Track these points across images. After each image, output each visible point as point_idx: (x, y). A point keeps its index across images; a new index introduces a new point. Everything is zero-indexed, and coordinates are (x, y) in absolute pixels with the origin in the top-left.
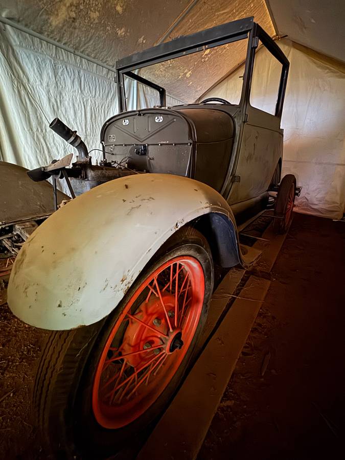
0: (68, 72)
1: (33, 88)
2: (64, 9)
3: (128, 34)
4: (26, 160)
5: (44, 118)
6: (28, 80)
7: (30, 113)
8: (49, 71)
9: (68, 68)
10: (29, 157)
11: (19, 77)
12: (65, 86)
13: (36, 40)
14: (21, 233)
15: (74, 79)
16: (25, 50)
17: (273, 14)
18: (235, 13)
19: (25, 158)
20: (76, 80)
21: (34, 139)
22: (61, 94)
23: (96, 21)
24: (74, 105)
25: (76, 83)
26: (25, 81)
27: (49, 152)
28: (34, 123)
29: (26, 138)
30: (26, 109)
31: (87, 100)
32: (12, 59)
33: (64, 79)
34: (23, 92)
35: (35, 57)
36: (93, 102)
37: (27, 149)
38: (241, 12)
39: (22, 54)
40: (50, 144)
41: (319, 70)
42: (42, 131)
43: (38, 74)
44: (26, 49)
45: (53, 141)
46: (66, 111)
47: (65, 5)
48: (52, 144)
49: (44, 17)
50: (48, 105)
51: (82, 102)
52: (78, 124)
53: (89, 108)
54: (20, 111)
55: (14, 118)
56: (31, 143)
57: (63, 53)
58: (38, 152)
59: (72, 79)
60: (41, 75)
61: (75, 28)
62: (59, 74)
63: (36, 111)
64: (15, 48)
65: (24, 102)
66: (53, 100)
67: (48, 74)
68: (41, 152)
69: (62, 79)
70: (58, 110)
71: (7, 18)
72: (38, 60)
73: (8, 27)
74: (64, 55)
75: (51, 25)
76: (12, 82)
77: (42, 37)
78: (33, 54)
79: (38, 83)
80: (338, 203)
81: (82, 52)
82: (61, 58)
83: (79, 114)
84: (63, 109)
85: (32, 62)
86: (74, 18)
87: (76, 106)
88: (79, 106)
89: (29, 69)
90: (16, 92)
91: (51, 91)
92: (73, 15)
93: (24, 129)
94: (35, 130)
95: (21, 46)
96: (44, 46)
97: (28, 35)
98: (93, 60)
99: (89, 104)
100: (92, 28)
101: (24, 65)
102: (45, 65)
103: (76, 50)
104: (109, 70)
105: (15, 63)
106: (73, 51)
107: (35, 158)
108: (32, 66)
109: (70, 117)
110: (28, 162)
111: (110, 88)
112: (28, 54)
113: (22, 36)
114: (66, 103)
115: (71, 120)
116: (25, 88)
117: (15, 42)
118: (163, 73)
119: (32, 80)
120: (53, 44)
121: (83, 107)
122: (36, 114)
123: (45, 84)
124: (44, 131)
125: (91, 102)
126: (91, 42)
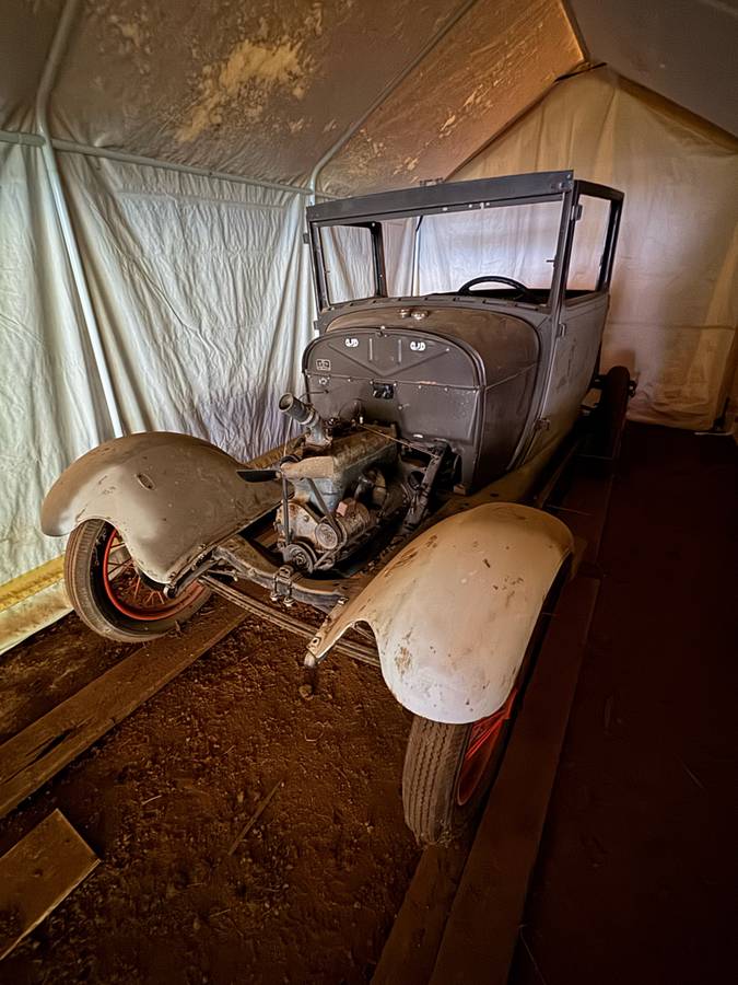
0: (202, 216)
1: (150, 261)
2: (204, 113)
3: (308, 125)
4: (150, 397)
5: (171, 314)
6: (142, 251)
7: (151, 312)
8: (173, 223)
9: (201, 207)
10: (155, 390)
11: (129, 251)
12: (199, 243)
13: (149, 171)
14: (230, 558)
15: (212, 225)
16: (132, 195)
17: (579, 31)
18: (507, 46)
19: (149, 392)
20: (216, 226)
21: (160, 358)
22: (194, 260)
23: (258, 120)
24: (215, 275)
25: (217, 232)
26: (137, 254)
27: (184, 374)
28: (158, 328)
29: (149, 360)
30: (145, 307)
31: (236, 259)
32: (116, 220)
33: (197, 231)
34: (137, 277)
35: (150, 203)
36: (245, 260)
37: (150, 377)
38: (520, 41)
39: (128, 205)
40: (184, 359)
41: (672, 138)
42: (171, 339)
43: (156, 236)
44: (134, 192)
45: (189, 352)
46: (204, 292)
47: (205, 108)
48: (188, 358)
49: (166, 133)
50: (176, 289)
51: (228, 267)
52: (225, 308)
53: (239, 274)
54: (136, 313)
55: (129, 328)
56: (157, 365)
57: (192, 179)
58: (168, 378)
59: (209, 225)
60: (160, 235)
61: (217, 139)
62: (189, 224)
63: (158, 305)
64: (117, 196)
65: (140, 293)
66: (182, 276)
67: (171, 230)
68: (172, 378)
69: (193, 230)
70: (192, 293)
71: (104, 147)
72: (154, 208)
73: (104, 161)
74: (193, 183)
75: (176, 142)
76: (121, 263)
77: (158, 163)
78: (146, 199)
79: (158, 251)
80: (703, 400)
81: (222, 171)
82: (189, 193)
83: (224, 291)
84: (199, 286)
85: (146, 215)
86: (219, 125)
87: (219, 275)
88: (223, 275)
89: (142, 230)
90: (128, 280)
91: (179, 262)
92: (218, 119)
93: (146, 345)
94: (160, 341)
95: (125, 190)
96: (161, 180)
97: (134, 166)
98: (240, 178)
99: (239, 266)
100: (248, 132)
101: (132, 222)
102: (166, 214)
103: (213, 170)
104: (266, 188)
105: (120, 225)
106: (207, 172)
107: (164, 390)
108: (145, 222)
109: (211, 300)
110: (155, 400)
111: (271, 222)
112: (137, 202)
113: (127, 170)
114: (203, 275)
115: (213, 305)
116: (140, 268)
117: (116, 185)
118: (364, 172)
119: (147, 248)
120: (174, 170)
121: (230, 275)
122: (160, 310)
123: (168, 252)
124: (174, 337)
125: (242, 259)
126: (243, 153)
